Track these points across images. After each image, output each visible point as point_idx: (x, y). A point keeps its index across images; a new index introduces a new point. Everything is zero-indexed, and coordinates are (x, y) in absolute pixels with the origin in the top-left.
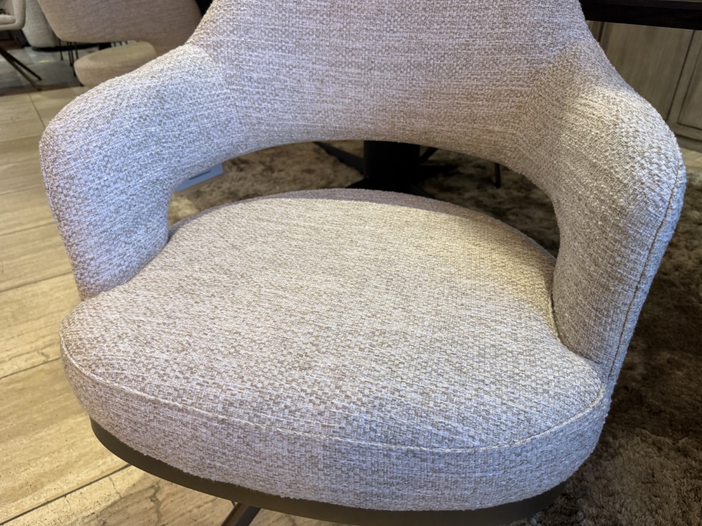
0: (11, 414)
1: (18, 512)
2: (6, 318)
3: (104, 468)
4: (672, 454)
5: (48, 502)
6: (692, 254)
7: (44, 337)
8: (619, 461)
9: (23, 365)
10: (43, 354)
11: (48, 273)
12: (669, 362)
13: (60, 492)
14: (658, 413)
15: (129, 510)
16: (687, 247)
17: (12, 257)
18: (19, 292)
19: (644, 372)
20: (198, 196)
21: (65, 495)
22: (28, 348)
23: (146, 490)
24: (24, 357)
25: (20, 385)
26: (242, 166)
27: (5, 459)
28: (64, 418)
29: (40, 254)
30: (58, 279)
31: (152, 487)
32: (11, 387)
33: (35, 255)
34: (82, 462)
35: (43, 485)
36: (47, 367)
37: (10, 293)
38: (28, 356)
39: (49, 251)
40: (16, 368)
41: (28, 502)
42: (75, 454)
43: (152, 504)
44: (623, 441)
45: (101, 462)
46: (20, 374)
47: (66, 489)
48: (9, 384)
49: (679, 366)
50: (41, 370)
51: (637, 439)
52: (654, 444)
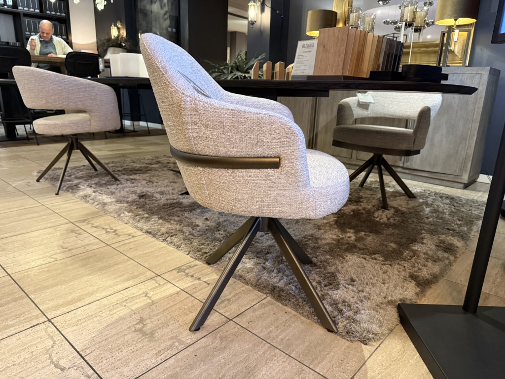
0: (47, 279)
1: (76, 308)
2: (18, 247)
3: (115, 290)
4: (370, 260)
5: (90, 303)
6: (370, 204)
7: (48, 252)
8: (350, 263)
9: (43, 263)
10: (52, 258)
11: (33, 229)
12: (365, 235)
13: (95, 300)
14: (363, 249)
15: (136, 301)
16: (367, 202)
17: (4, 224)
18: (19, 237)
19: (355, 238)
20: (112, 194)
21: (99, 300)
22: (41, 256)
23: (142, 294)
24: (42, 260)
25: (46, 269)
26: (133, 181)
27: (56, 293)
28: (81, 277)
29: (22, 222)
30: (41, 231)
31: (144, 293)
32: (40, 270)
33: (19, 223)
34: (101, 290)
35: (84, 299)
36: (58, 262)
37: (13, 238)
38: (44, 259)
39: (28, 220)
40: (39, 264)
41: (79, 304)
42: (95, 288)
43: (147, 298)
44: (351, 257)
45: (111, 289)
46: (44, 266)
47: (98, 298)
48: (39, 269)
49: (369, 236)
50: (56, 263)
51: (355, 256)
52: (363, 258)
